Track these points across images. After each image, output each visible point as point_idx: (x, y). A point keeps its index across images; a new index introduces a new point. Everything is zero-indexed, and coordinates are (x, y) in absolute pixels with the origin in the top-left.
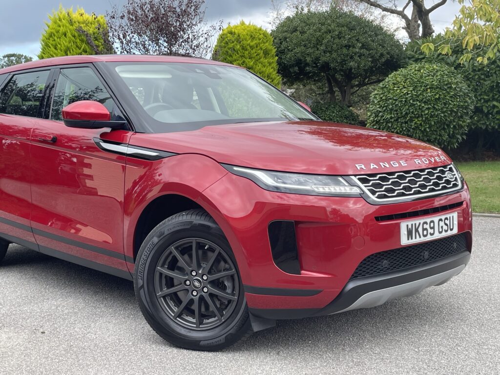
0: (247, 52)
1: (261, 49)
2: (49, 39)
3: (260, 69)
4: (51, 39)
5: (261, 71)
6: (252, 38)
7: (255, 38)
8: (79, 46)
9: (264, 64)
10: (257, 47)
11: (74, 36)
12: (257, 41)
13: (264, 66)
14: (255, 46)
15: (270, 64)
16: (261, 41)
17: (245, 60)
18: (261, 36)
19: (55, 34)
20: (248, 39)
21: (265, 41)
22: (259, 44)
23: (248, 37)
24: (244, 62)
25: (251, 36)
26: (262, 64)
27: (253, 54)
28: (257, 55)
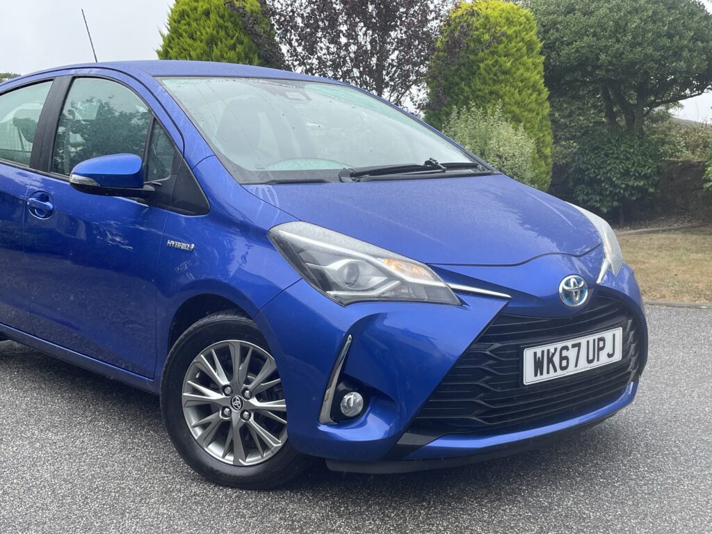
0: (502, 46)
1: (523, 40)
2: (179, 22)
3: (522, 75)
4: (183, 22)
5: (523, 77)
6: (510, 22)
7: (513, 22)
8: (231, 33)
9: (527, 66)
10: (516, 37)
11: (222, 17)
12: (517, 28)
13: (528, 69)
14: (515, 35)
15: (535, 65)
16: (522, 26)
17: (499, 58)
18: (523, 19)
19: (190, 12)
20: (502, 24)
21: (528, 27)
22: (519, 31)
23: (504, 21)
24: (496, 61)
25: (507, 19)
26: (524, 65)
27: (512, 49)
28: (517, 50)
